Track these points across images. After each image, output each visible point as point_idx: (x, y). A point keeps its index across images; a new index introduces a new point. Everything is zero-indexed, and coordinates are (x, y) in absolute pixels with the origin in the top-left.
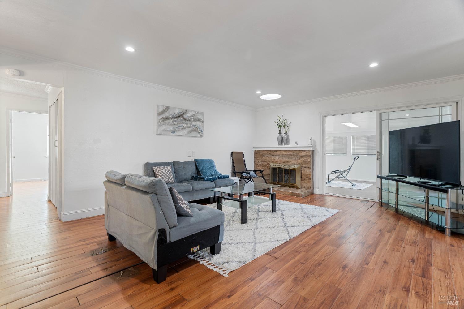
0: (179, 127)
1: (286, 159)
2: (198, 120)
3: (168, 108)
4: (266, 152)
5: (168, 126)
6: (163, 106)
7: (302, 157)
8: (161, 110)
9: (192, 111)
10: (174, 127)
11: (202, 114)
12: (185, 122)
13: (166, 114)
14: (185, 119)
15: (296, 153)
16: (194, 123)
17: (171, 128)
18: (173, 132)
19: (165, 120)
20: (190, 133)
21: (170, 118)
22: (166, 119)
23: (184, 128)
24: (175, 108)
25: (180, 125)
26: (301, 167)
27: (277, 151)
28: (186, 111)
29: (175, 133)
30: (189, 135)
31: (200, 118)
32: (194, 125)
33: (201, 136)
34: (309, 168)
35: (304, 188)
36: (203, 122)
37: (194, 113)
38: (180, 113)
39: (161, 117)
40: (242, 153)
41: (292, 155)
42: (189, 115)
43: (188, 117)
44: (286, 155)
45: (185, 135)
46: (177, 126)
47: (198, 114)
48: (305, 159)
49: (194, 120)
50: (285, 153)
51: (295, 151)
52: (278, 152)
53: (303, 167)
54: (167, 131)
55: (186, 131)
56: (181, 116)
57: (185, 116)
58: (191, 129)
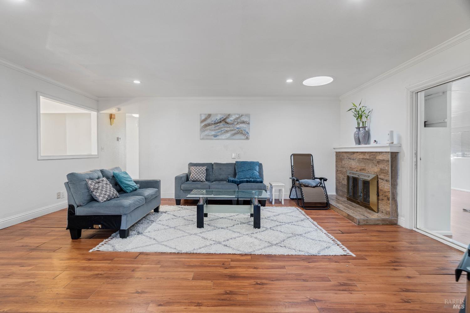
0: (221, 131)
1: (362, 165)
2: (243, 122)
3: (209, 115)
4: (345, 155)
5: (210, 132)
6: (205, 114)
7: (379, 162)
8: (203, 118)
9: (235, 114)
10: (217, 131)
11: (248, 116)
12: (227, 125)
13: (209, 121)
14: (228, 123)
15: (372, 157)
16: (238, 126)
17: (213, 133)
18: (215, 136)
19: (207, 127)
20: (234, 135)
21: (212, 124)
22: (209, 125)
23: (227, 132)
24: (217, 115)
25: (222, 129)
26: (378, 178)
27: (354, 153)
28: (229, 115)
29: (217, 137)
30: (232, 138)
31: (245, 120)
32: (238, 128)
33: (247, 138)
34: (387, 181)
35: (382, 212)
36: (249, 124)
37: (237, 116)
38: (222, 118)
39: (203, 124)
40: (310, 156)
41: (368, 159)
42: (232, 118)
43: (231, 120)
44: (363, 159)
45: (228, 138)
46: (219, 131)
47: (243, 117)
48: (382, 166)
49: (238, 123)
50: (361, 156)
51: (371, 154)
52: (355, 155)
53: (380, 179)
54: (209, 135)
55: (228, 135)
56: (223, 121)
57: (228, 120)
58: (235, 132)
